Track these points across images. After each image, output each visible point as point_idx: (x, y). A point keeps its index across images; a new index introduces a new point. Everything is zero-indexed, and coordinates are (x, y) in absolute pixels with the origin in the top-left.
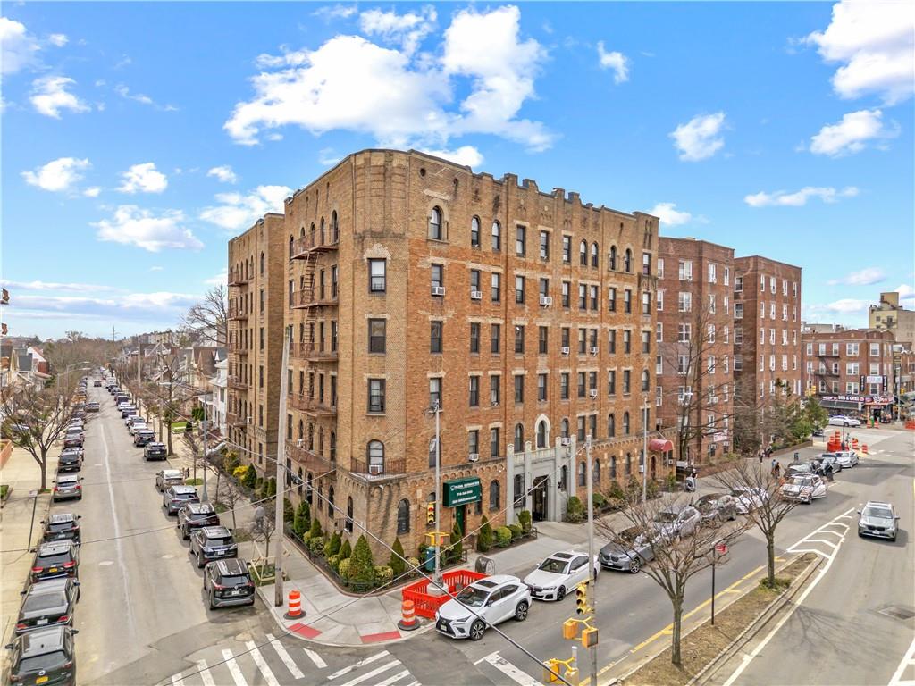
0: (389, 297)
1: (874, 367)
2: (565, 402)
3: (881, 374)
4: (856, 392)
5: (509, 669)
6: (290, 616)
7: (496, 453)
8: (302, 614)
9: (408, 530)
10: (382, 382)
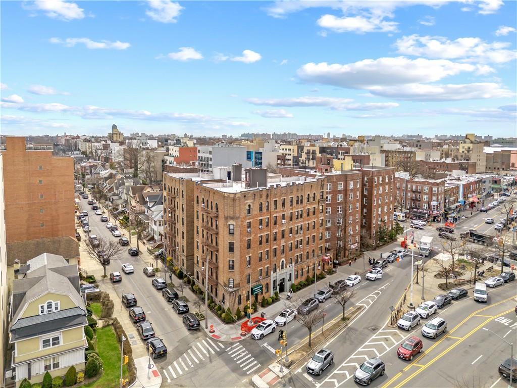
0: (235, 235)
1: (434, 198)
2: (290, 252)
3: (437, 201)
4: (426, 208)
5: (269, 348)
6: (210, 332)
7: (267, 274)
8: (214, 332)
9: (241, 303)
10: (233, 261)
